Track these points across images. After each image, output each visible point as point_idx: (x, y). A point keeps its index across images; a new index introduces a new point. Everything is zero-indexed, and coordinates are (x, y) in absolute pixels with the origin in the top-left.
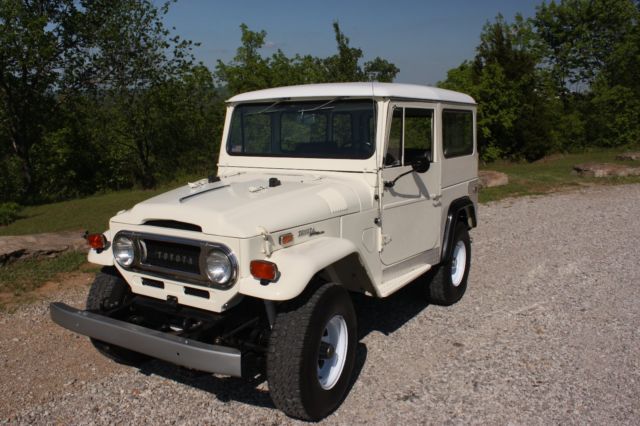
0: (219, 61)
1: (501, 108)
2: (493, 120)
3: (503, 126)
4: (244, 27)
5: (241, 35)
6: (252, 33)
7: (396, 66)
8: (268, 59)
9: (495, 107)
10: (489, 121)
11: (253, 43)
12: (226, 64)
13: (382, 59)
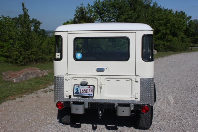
13: (35, 19)
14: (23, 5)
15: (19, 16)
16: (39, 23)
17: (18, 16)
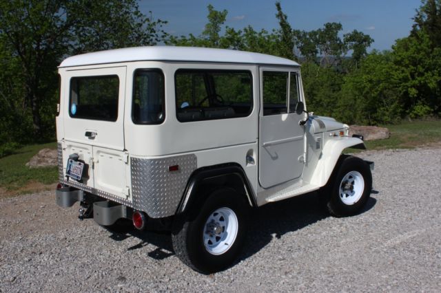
0: (191, 35)
1: (427, 71)
2: (420, 82)
3: (429, 87)
4: (210, 7)
5: (208, 14)
6: (216, 12)
7: (370, 36)
8: (240, 32)
9: (421, 70)
10: (416, 82)
11: (218, 20)
12: (196, 37)
13: (359, 31)
14: (278, 5)
15: (325, 27)
16: (367, 40)
17: (323, 27)
